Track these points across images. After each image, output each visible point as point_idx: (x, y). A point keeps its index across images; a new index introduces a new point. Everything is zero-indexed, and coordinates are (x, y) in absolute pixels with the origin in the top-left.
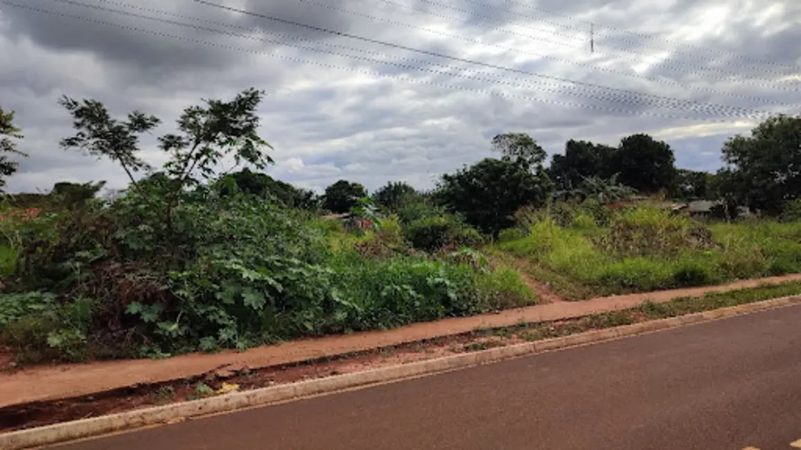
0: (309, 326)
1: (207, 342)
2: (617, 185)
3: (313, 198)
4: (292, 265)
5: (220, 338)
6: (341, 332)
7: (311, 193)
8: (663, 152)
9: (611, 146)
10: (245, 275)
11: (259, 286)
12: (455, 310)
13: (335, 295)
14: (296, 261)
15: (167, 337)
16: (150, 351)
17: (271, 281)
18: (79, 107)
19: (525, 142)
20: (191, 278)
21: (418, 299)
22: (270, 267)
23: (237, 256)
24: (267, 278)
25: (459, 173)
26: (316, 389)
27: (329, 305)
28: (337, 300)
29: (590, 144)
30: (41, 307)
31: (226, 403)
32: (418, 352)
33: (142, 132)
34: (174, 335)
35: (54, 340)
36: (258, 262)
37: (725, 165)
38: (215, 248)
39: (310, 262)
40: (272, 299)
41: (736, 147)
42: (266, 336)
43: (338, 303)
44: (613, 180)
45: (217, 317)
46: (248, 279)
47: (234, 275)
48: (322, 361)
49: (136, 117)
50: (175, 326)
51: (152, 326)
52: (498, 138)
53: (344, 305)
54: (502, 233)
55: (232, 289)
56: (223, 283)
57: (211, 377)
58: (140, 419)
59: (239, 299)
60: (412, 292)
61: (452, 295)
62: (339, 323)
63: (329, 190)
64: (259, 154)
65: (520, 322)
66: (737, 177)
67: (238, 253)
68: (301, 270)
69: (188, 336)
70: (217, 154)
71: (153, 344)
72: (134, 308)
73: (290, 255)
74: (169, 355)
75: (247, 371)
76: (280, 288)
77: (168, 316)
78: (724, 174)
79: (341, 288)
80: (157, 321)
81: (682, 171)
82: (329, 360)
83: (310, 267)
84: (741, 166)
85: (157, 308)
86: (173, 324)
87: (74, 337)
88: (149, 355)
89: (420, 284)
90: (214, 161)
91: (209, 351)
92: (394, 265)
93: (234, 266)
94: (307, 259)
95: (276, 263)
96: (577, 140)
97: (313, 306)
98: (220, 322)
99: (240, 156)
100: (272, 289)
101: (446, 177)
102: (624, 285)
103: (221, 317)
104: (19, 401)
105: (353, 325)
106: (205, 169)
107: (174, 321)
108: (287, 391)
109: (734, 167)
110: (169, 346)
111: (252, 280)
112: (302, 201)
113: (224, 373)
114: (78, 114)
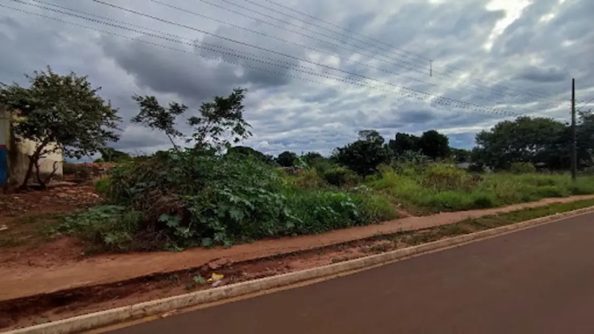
0: (271, 232)
1: (206, 242)
2: (421, 155)
3: (273, 158)
4: (261, 193)
5: (215, 239)
6: (290, 235)
7: (272, 156)
8: (443, 140)
9: (417, 136)
10: (232, 199)
11: (241, 205)
12: (358, 222)
13: (287, 212)
14: (263, 191)
15: (182, 237)
16: (171, 246)
17: (247, 203)
18: (143, 101)
19: (375, 134)
20: (199, 200)
21: (336, 215)
22: (248, 195)
23: (228, 187)
24: (245, 201)
25: (346, 147)
26: (276, 284)
27: (282, 218)
28: (288, 215)
29: (408, 135)
30: (107, 215)
31: (209, 297)
32: (340, 251)
33: (178, 114)
34: (186, 236)
35: (109, 239)
36: (241, 191)
37: (476, 145)
38: (216, 182)
39: (272, 191)
40: (248, 213)
41: (482, 137)
42: (243, 237)
43: (288, 218)
44: (419, 152)
45: (214, 225)
46: (233, 201)
47: (225, 199)
48: (279, 257)
49: (174, 105)
50: (188, 230)
51: (173, 229)
52: (361, 132)
53: (292, 219)
54: (367, 177)
55: (223, 207)
56: (219, 203)
57: (205, 269)
58: (142, 312)
59: (227, 214)
60: (332, 211)
61: (356, 213)
62: (289, 230)
63: (280, 156)
64: (244, 130)
65: (399, 231)
66: (484, 151)
67: (230, 185)
68: (266, 196)
69: (195, 237)
70: (221, 130)
71: (172, 242)
72: (163, 218)
73: (260, 187)
74: (182, 249)
75: (229, 265)
76: (253, 208)
77: (184, 224)
78: (476, 150)
79: (290, 207)
80: (177, 226)
81: (452, 149)
82: (284, 257)
83: (271, 194)
84: (485, 146)
85: (178, 218)
86: (186, 229)
87: (123, 236)
88: (170, 249)
89: (336, 205)
90: (220, 134)
91: (207, 248)
92: (319, 194)
93: (225, 193)
94: (270, 189)
95: (251, 192)
96: (402, 132)
97: (273, 218)
98: (215, 228)
99: (234, 132)
100: (249, 208)
101: (338, 149)
102: (446, 207)
103: (216, 225)
104: (68, 286)
105: (298, 231)
106: (214, 138)
107: (187, 226)
108: (255, 286)
109: (481, 146)
110: (182, 243)
111: (236, 202)
112: (267, 160)
113: (214, 266)
114: (143, 104)
